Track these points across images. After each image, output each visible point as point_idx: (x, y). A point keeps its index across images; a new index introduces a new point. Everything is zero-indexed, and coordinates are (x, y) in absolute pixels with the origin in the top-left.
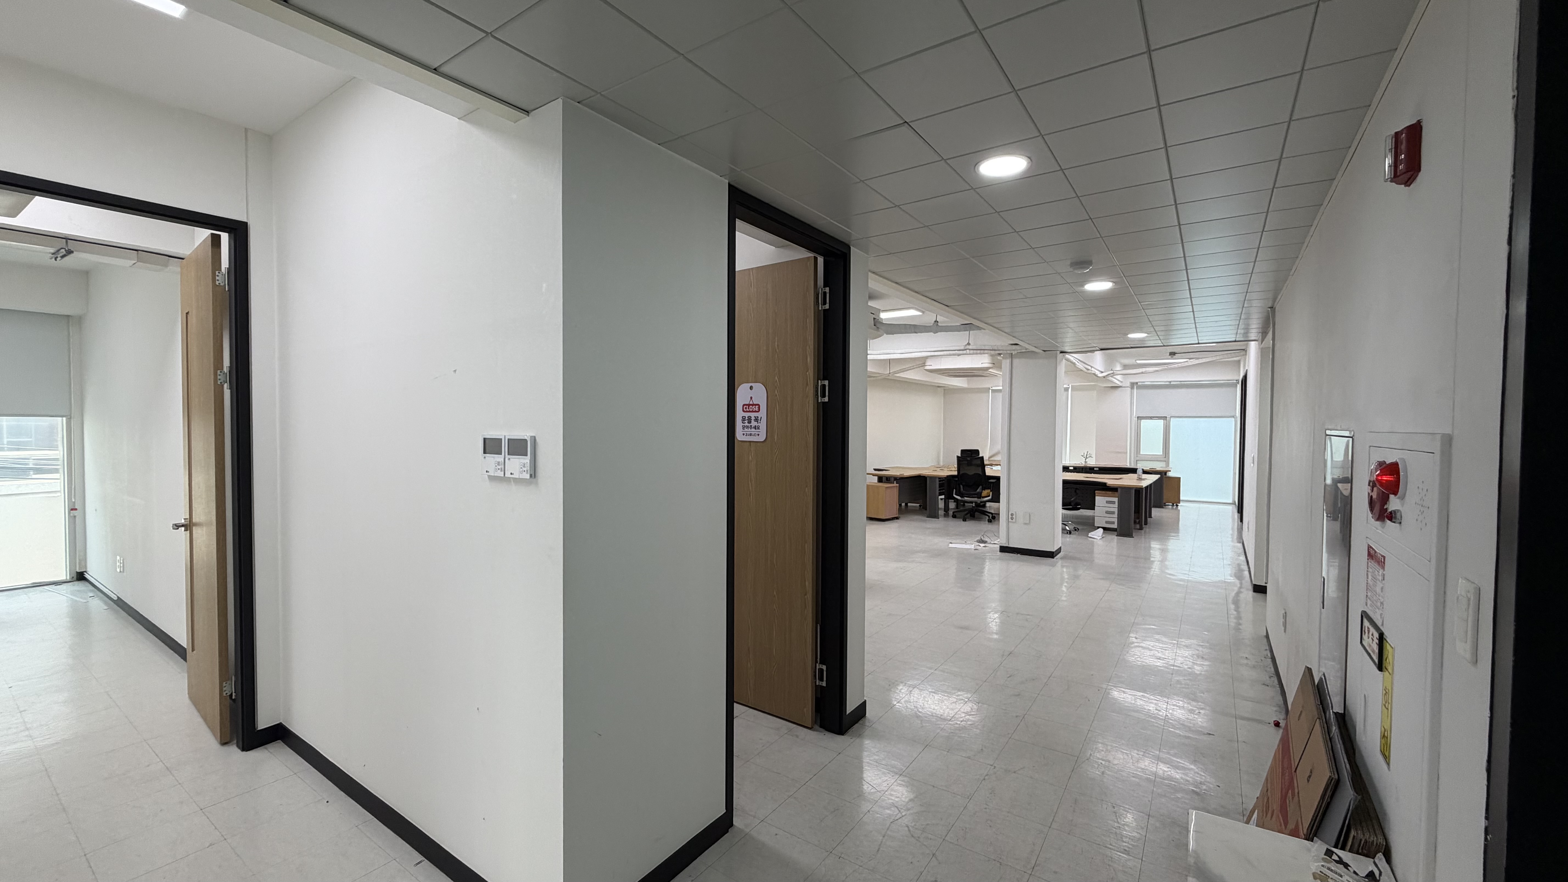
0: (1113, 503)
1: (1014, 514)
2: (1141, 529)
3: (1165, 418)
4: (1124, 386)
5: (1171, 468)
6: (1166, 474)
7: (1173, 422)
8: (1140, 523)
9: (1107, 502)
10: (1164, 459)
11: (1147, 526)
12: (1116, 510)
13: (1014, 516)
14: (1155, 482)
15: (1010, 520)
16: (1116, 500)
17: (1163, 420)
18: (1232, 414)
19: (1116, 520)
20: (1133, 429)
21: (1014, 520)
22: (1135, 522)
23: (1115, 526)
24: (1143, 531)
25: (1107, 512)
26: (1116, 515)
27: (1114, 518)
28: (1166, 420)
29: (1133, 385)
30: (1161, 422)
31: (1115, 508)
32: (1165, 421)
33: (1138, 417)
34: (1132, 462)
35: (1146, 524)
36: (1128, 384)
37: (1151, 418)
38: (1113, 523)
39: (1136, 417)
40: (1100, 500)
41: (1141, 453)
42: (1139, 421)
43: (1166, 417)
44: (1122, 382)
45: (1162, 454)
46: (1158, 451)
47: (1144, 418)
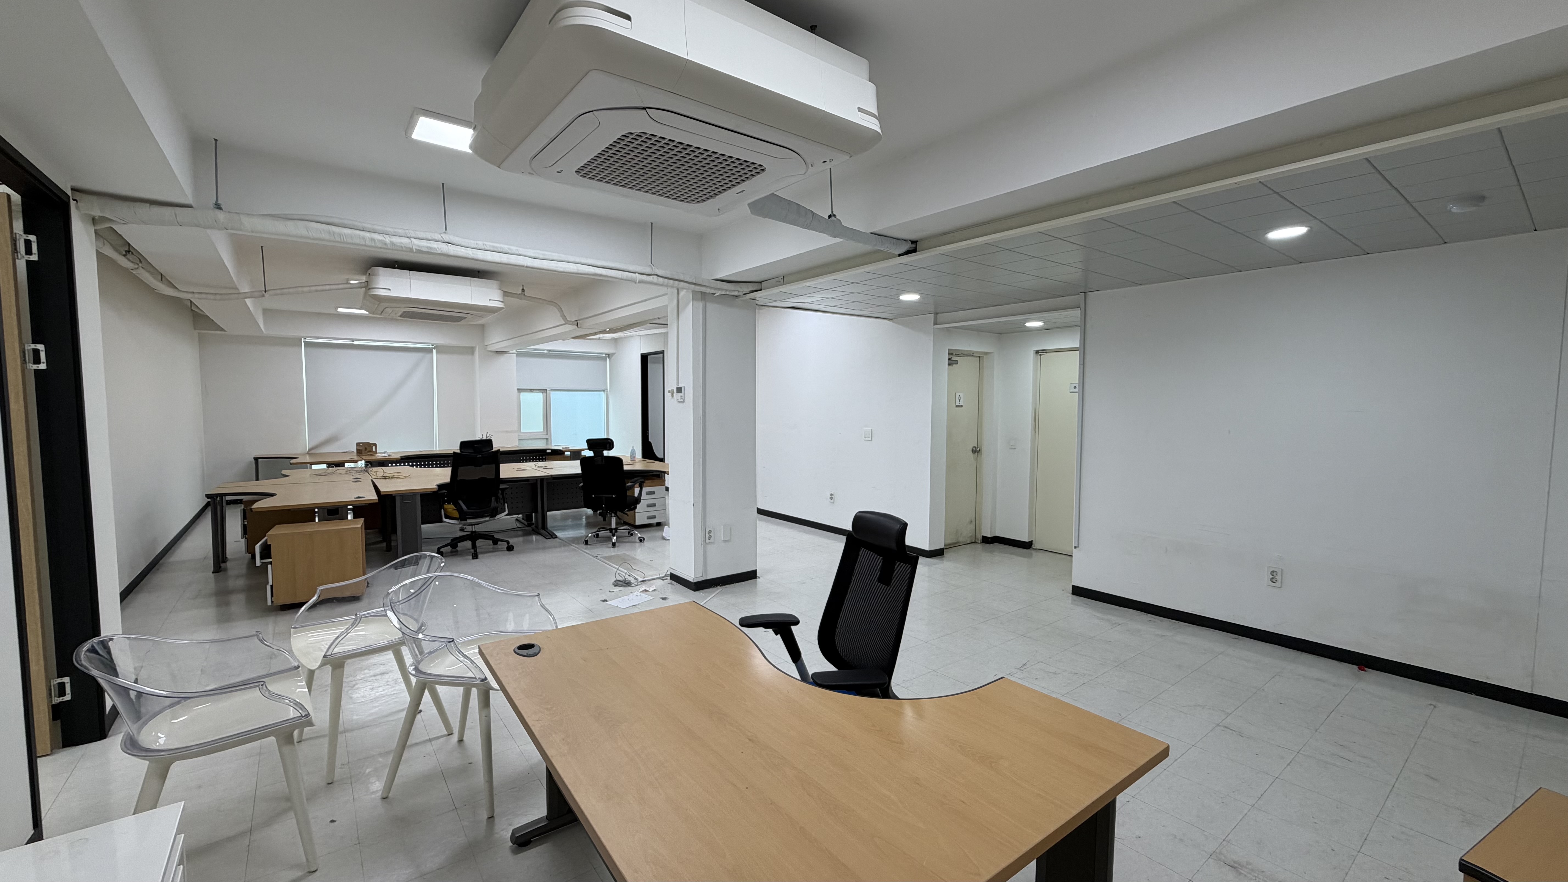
0: (653, 493)
1: (713, 530)
3: (544, 391)
7: (553, 395)
10: (547, 437)
12: (657, 502)
13: (712, 534)
15: (707, 541)
16: (656, 489)
17: (542, 393)
18: (603, 388)
19: (657, 513)
20: (513, 405)
21: (712, 540)
23: (657, 520)
25: (648, 506)
26: (657, 508)
27: (656, 511)
28: (546, 393)
30: (540, 395)
31: (655, 499)
37: (531, 390)
38: (654, 517)
39: (517, 388)
41: (522, 431)
42: (520, 393)
43: (546, 390)
45: (542, 430)
46: (539, 428)
47: (524, 391)
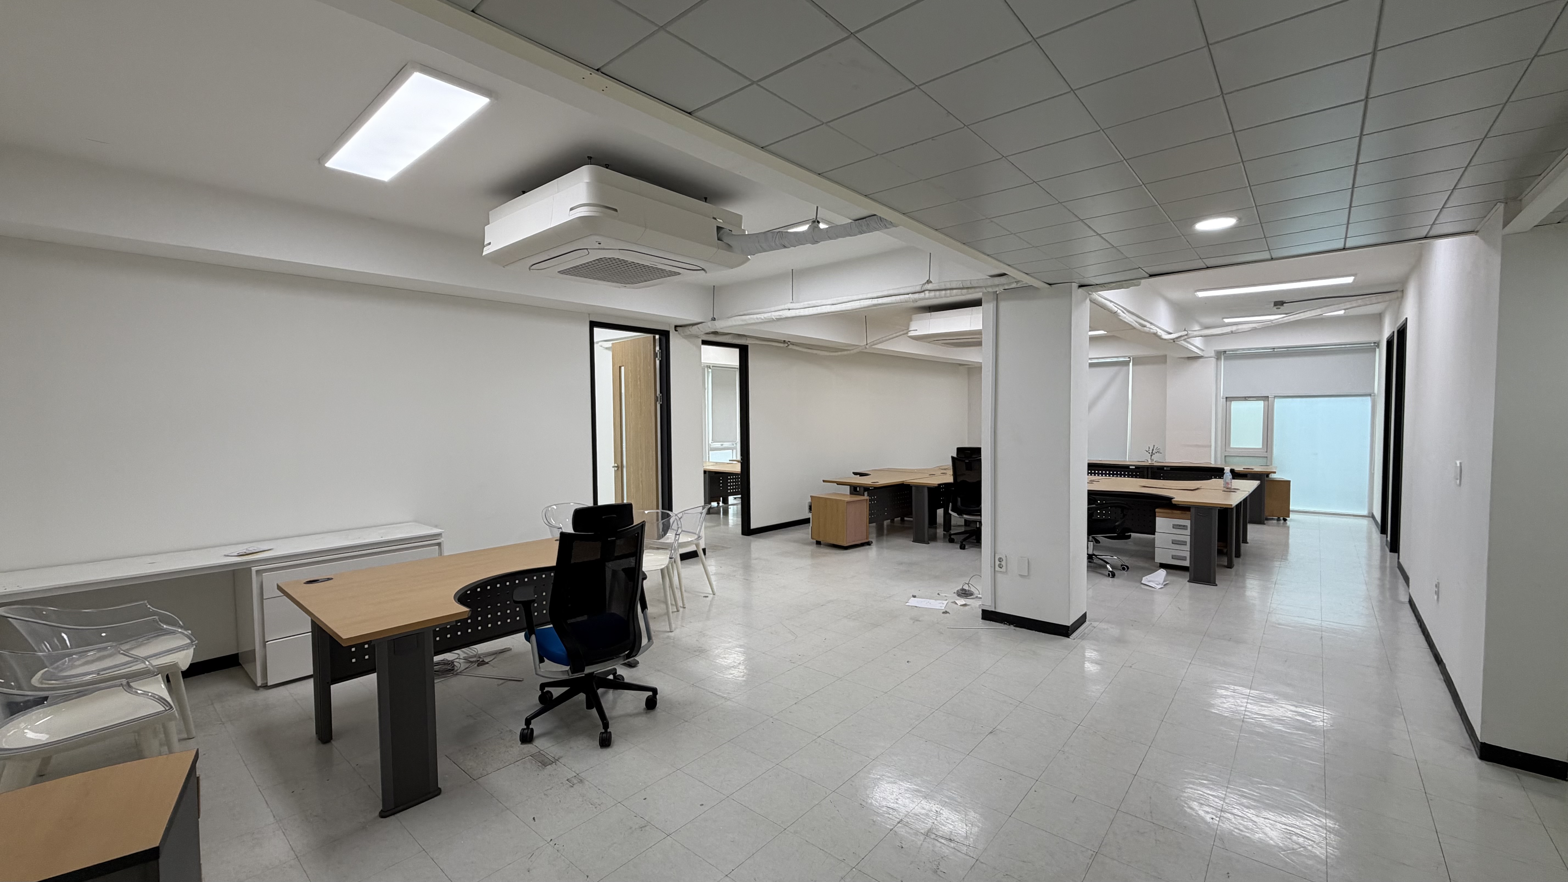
0: (1184, 527)
1: (1004, 559)
2: (1230, 566)
3: (1266, 398)
4: (1206, 356)
5: (1276, 467)
6: (1268, 476)
7: (1278, 404)
8: (1227, 554)
9: (1175, 526)
10: (1265, 454)
11: (1240, 560)
12: (1188, 539)
13: (1003, 563)
14: (1252, 495)
15: (997, 568)
16: (1188, 523)
17: (1263, 401)
18: (1368, 392)
19: (1187, 555)
20: (1220, 416)
21: (1004, 569)
22: (1220, 553)
23: (1187, 563)
24: (1233, 571)
25: (1174, 542)
26: (1188, 547)
27: (1185, 551)
28: (1269, 401)
29: (1220, 355)
30: (1261, 404)
31: (1186, 536)
32: (1266, 402)
33: (1226, 398)
34: (1219, 459)
35: (1238, 555)
36: (1213, 354)
37: (1246, 398)
38: (1184, 559)
39: (1225, 397)
40: (1163, 523)
41: (1231, 446)
42: (1228, 403)
43: (1268, 397)
44: (1203, 350)
45: (1261, 447)
46: (1256, 443)
47: (1236, 399)
